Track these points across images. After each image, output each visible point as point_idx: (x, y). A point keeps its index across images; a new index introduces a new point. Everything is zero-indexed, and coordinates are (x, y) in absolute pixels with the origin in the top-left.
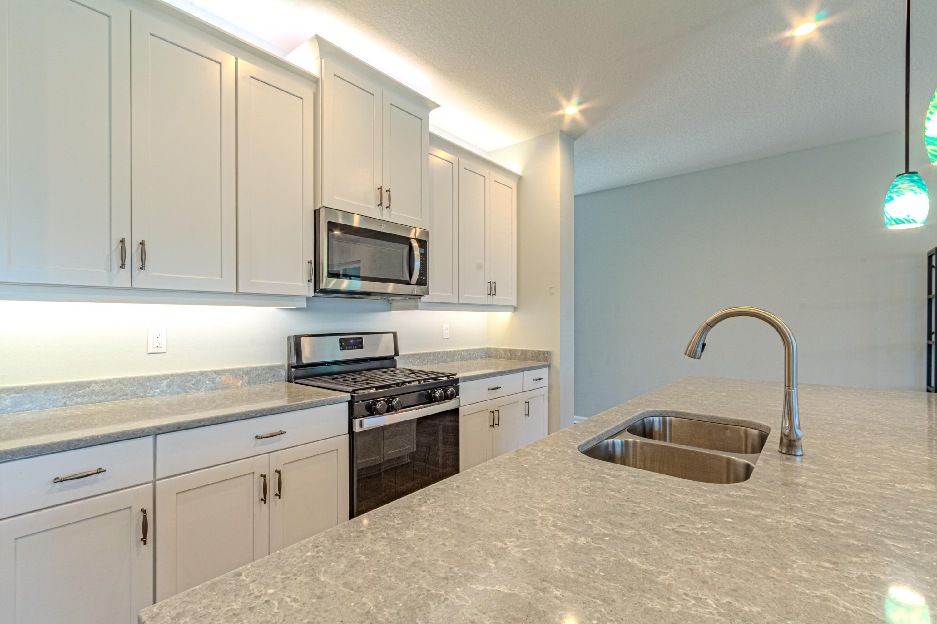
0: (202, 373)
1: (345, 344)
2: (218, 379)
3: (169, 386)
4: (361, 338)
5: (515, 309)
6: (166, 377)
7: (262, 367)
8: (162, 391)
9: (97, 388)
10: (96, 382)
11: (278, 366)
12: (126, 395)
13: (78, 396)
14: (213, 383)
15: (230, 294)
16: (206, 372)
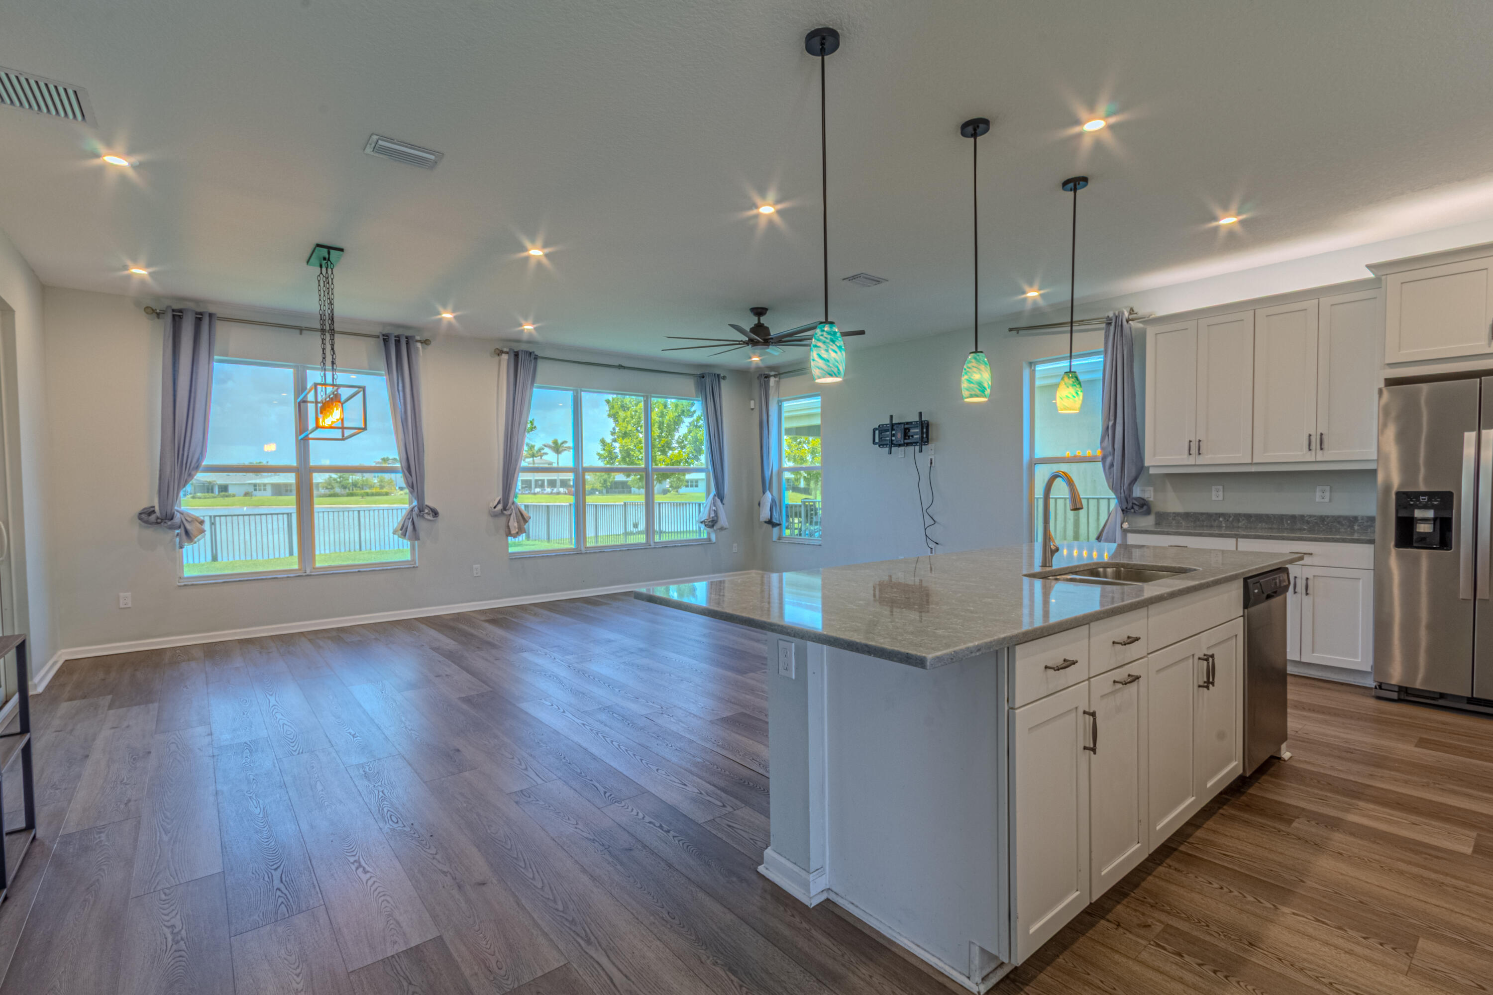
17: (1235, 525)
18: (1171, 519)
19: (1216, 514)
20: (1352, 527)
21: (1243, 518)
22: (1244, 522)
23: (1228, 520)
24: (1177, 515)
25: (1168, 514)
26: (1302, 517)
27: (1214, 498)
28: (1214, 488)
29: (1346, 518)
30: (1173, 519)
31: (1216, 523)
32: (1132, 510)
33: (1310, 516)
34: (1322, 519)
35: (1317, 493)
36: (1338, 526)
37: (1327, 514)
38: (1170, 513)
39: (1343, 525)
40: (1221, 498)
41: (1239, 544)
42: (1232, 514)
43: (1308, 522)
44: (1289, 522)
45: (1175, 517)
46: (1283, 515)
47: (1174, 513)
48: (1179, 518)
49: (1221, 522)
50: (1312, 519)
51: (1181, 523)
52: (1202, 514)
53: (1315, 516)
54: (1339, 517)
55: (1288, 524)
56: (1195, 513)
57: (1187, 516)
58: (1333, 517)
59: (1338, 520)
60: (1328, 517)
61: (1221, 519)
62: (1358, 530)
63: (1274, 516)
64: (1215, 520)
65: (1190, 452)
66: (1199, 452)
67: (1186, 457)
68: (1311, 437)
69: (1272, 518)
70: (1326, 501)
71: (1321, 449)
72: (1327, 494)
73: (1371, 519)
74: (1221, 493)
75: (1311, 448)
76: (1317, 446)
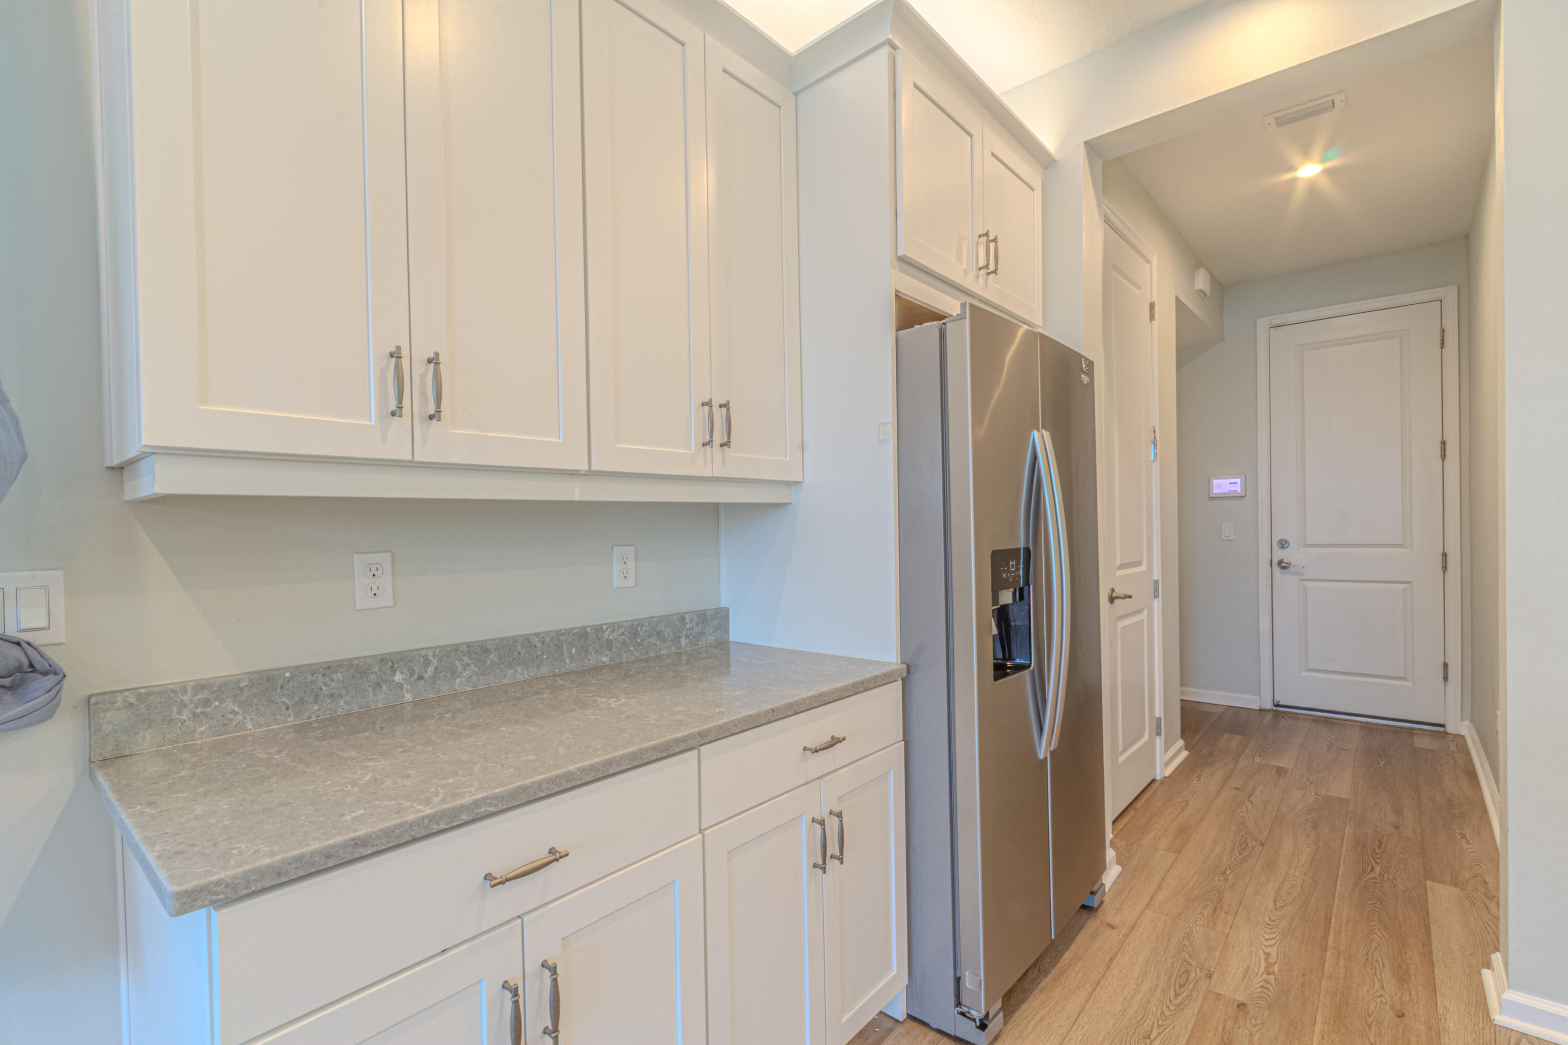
17: (441, 688)
18: (186, 714)
19: (382, 660)
20: (676, 641)
21: (466, 660)
22: (468, 673)
23: (421, 678)
24: (212, 691)
25: (167, 697)
26: (599, 629)
27: (362, 602)
29: (668, 621)
30: (195, 716)
31: (382, 696)
33: (614, 626)
34: (634, 629)
35: (614, 565)
36: (657, 642)
38: (182, 688)
39: (663, 639)
40: (384, 600)
42: (433, 650)
43: (609, 644)
44: (574, 651)
45: (207, 703)
46: (559, 633)
47: (200, 686)
48: (230, 706)
49: (400, 686)
50: (615, 634)
51: (241, 726)
52: (329, 668)
53: (619, 626)
54: (658, 620)
55: (572, 657)
56: (297, 670)
57: (264, 688)
58: (649, 620)
59: (656, 626)
61: (398, 677)
62: (686, 647)
63: (542, 637)
64: (377, 687)
65: (393, 406)
66: (432, 411)
67: (373, 423)
68: (707, 408)
69: (539, 645)
70: (631, 582)
71: (722, 446)
72: (631, 565)
73: (702, 617)
74: (385, 581)
75: (708, 439)
76: (718, 438)
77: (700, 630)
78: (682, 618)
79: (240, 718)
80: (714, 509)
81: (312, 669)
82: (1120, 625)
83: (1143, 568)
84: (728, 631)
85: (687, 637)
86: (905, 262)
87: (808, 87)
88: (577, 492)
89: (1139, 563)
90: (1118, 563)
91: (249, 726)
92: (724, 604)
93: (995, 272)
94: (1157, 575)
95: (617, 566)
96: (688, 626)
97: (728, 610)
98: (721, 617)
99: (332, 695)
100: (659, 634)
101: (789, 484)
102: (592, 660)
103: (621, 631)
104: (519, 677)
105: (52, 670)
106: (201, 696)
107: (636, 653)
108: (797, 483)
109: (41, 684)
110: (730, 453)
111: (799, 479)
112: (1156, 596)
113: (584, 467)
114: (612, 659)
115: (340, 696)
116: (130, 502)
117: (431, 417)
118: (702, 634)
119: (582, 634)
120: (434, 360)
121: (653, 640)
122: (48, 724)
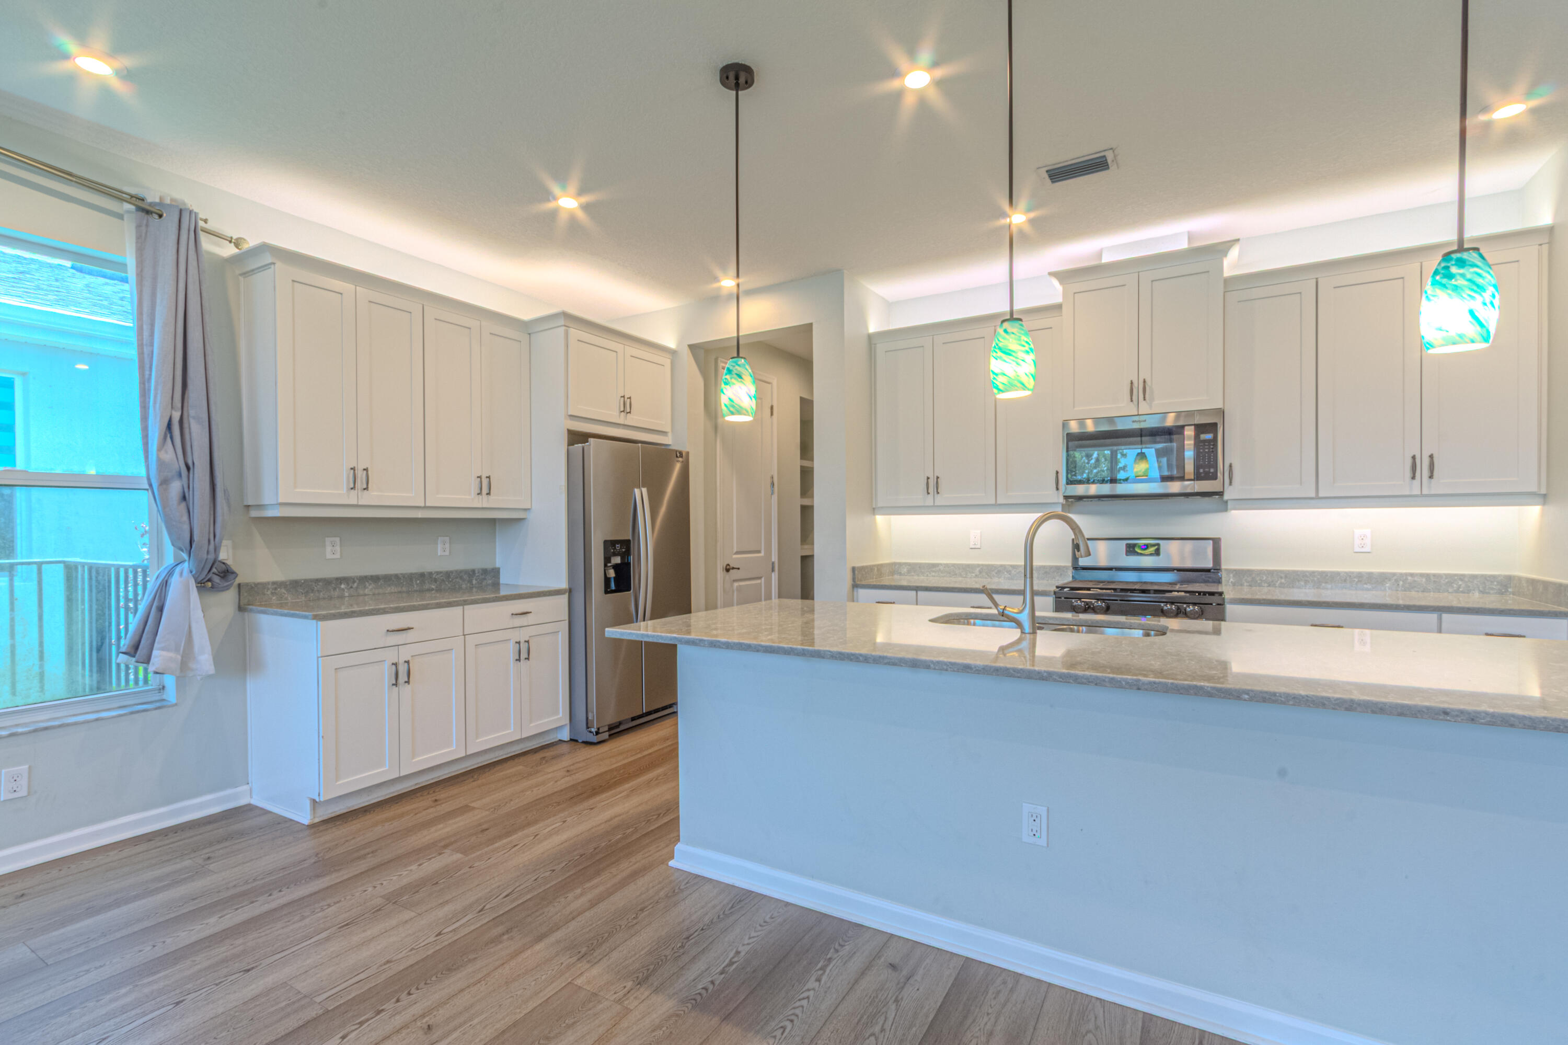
0: (1001, 566)
1: (1131, 550)
2: (1013, 572)
3: (980, 572)
4: (1158, 545)
5: (1544, 498)
6: (978, 565)
7: (1050, 566)
8: (976, 575)
9: (941, 568)
10: (941, 564)
11: (1064, 567)
12: (956, 574)
13: (934, 571)
14: (1010, 574)
15: (992, 505)
16: (1004, 565)
17: (361, 592)
18: (269, 593)
19: (337, 579)
20: (470, 581)
21: (372, 582)
22: (370, 587)
23: (351, 587)
24: (278, 585)
25: (264, 586)
26: (431, 574)
27: (329, 556)
28: (328, 540)
29: (466, 572)
30: (272, 593)
31: (336, 593)
32: (209, 584)
33: (438, 573)
34: (448, 574)
35: (439, 545)
36: (460, 581)
37: (451, 569)
38: (268, 583)
39: (464, 580)
40: (338, 556)
41: (465, 612)
42: (357, 577)
43: (436, 580)
44: (418, 582)
45: (276, 589)
46: (411, 574)
47: (274, 583)
48: (283, 590)
49: (343, 590)
50: (438, 576)
51: (286, 599)
52: (317, 581)
53: (441, 572)
54: (461, 571)
55: (417, 584)
56: (306, 581)
57: (294, 585)
58: (456, 571)
59: (460, 574)
60: (452, 572)
61: (343, 586)
62: (476, 584)
63: (404, 575)
64: (335, 589)
65: (352, 486)
66: (365, 487)
67: (345, 492)
68: (479, 479)
69: (402, 578)
70: (447, 553)
71: (487, 494)
72: (447, 545)
73: (485, 571)
74: (338, 548)
75: (479, 492)
76: (485, 490)
77: (483, 577)
78: (473, 571)
79: (286, 595)
80: (493, 521)
81: (311, 580)
82: (736, 584)
83: (762, 554)
84: (499, 578)
85: (476, 580)
86: (572, 417)
87: (539, 332)
88: (420, 514)
89: (759, 552)
90: (735, 550)
91: (289, 599)
92: (497, 565)
93: (630, 412)
94: (774, 558)
95: (440, 546)
96: (477, 575)
97: (499, 569)
98: (496, 572)
99: (318, 591)
100: (461, 578)
101: (526, 510)
102: (427, 586)
103: (442, 575)
104: (393, 591)
105: (233, 573)
106: (275, 586)
107: (449, 585)
108: (529, 509)
109: (232, 576)
110: (492, 497)
111: (529, 507)
112: (773, 570)
113: (423, 505)
114: (437, 587)
115: (321, 591)
116: (250, 518)
117: (364, 489)
118: (485, 579)
119: (422, 575)
120: (366, 470)
121: (457, 580)
122: (227, 591)
